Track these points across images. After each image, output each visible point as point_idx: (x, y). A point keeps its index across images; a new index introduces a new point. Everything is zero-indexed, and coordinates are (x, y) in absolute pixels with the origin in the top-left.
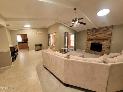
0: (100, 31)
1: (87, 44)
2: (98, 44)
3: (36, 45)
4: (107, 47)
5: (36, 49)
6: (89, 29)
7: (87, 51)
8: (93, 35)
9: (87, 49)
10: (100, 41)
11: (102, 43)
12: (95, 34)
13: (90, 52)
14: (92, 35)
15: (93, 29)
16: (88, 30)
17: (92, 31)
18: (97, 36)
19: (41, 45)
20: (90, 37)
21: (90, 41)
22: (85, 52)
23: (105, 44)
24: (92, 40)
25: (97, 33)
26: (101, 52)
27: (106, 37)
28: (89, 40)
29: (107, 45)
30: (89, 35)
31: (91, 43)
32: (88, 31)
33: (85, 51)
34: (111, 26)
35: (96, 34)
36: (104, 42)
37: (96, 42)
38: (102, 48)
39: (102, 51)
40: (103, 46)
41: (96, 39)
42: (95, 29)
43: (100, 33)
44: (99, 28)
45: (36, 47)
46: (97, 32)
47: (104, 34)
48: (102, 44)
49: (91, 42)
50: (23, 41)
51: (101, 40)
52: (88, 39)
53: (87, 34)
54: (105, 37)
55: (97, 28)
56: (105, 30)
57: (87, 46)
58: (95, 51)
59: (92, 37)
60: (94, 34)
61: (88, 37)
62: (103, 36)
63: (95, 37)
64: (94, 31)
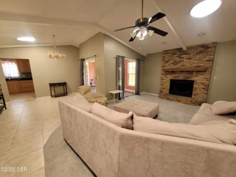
0: (189, 54)
1: (161, 82)
2: (184, 80)
3: (52, 85)
5: (53, 94)
6: (167, 51)
7: (162, 95)
8: (175, 63)
9: (161, 92)
10: (190, 75)
11: (193, 79)
12: (180, 60)
13: (168, 99)
14: (172, 63)
16: (164, 51)
17: (173, 54)
18: (183, 65)
19: (64, 84)
20: (169, 66)
21: (168, 76)
22: (159, 97)
23: (198, 81)
24: (173, 72)
25: (183, 58)
26: (191, 97)
27: (201, 66)
28: (167, 72)
29: (203, 83)
30: (167, 62)
32: (165, 54)
33: (158, 95)
34: (213, 43)
35: (181, 61)
36: (197, 78)
37: (181, 77)
38: (194, 88)
39: (193, 96)
40: (194, 86)
41: (182, 72)
42: (180, 50)
43: (189, 59)
44: (188, 48)
45: (53, 88)
46: (182, 56)
47: (198, 60)
48: (193, 81)
49: (170, 77)
50: (24, 76)
51: (190, 72)
52: (164, 70)
53: (163, 60)
55: (185, 49)
56: (201, 52)
57: (163, 86)
58: (179, 97)
59: (174, 67)
60: (178, 59)
61: (164, 66)
62: (196, 65)
63: (179, 66)
64: (178, 53)
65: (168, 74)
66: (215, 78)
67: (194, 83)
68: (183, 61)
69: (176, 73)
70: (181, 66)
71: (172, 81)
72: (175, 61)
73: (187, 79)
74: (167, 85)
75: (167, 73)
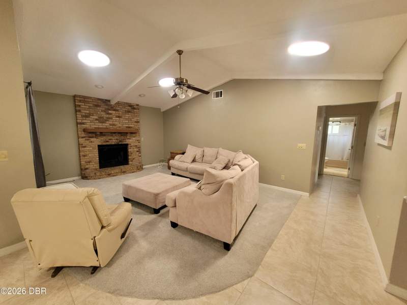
0: (117, 110)
1: (79, 151)
2: (118, 145)
4: (136, 150)
8: (101, 120)
9: (84, 169)
10: (122, 138)
11: (127, 142)
12: (108, 116)
14: (96, 120)
15: (99, 101)
17: (97, 106)
18: (114, 125)
20: (90, 124)
21: (92, 139)
23: (132, 144)
24: (102, 134)
25: (111, 114)
26: (128, 164)
27: (132, 127)
28: (90, 133)
29: (136, 146)
30: (87, 116)
31: (99, 146)
33: (79, 177)
34: (137, 105)
35: (109, 118)
36: (130, 141)
37: (113, 140)
38: (129, 153)
39: (130, 163)
40: (129, 150)
41: (113, 133)
42: (106, 102)
43: (119, 117)
46: (110, 112)
47: (128, 120)
48: (127, 144)
49: (97, 141)
51: (123, 134)
52: (85, 130)
54: (129, 127)
56: (129, 112)
57: (87, 159)
59: (100, 125)
60: (104, 115)
61: (83, 123)
62: (127, 125)
63: (107, 124)
64: (103, 107)
65: (92, 137)
66: (142, 139)
67: (129, 147)
68: (112, 118)
69: (105, 135)
70: (110, 125)
71: (101, 148)
72: (100, 118)
73: (120, 143)
74: (95, 155)
75: (90, 135)
